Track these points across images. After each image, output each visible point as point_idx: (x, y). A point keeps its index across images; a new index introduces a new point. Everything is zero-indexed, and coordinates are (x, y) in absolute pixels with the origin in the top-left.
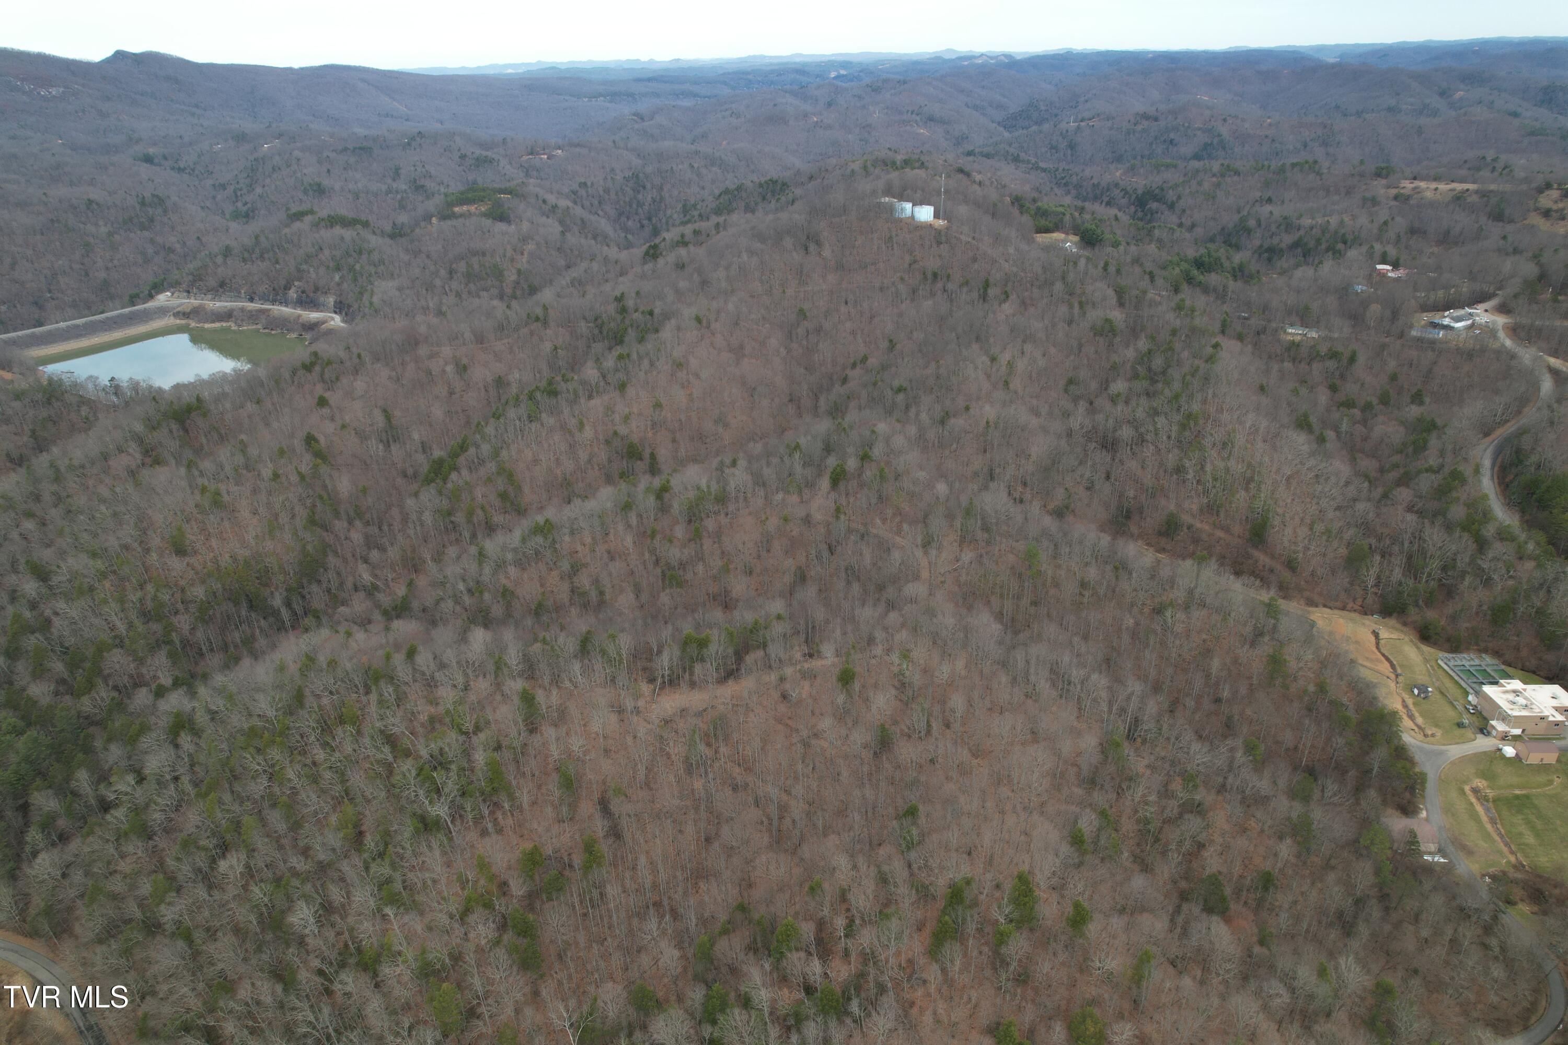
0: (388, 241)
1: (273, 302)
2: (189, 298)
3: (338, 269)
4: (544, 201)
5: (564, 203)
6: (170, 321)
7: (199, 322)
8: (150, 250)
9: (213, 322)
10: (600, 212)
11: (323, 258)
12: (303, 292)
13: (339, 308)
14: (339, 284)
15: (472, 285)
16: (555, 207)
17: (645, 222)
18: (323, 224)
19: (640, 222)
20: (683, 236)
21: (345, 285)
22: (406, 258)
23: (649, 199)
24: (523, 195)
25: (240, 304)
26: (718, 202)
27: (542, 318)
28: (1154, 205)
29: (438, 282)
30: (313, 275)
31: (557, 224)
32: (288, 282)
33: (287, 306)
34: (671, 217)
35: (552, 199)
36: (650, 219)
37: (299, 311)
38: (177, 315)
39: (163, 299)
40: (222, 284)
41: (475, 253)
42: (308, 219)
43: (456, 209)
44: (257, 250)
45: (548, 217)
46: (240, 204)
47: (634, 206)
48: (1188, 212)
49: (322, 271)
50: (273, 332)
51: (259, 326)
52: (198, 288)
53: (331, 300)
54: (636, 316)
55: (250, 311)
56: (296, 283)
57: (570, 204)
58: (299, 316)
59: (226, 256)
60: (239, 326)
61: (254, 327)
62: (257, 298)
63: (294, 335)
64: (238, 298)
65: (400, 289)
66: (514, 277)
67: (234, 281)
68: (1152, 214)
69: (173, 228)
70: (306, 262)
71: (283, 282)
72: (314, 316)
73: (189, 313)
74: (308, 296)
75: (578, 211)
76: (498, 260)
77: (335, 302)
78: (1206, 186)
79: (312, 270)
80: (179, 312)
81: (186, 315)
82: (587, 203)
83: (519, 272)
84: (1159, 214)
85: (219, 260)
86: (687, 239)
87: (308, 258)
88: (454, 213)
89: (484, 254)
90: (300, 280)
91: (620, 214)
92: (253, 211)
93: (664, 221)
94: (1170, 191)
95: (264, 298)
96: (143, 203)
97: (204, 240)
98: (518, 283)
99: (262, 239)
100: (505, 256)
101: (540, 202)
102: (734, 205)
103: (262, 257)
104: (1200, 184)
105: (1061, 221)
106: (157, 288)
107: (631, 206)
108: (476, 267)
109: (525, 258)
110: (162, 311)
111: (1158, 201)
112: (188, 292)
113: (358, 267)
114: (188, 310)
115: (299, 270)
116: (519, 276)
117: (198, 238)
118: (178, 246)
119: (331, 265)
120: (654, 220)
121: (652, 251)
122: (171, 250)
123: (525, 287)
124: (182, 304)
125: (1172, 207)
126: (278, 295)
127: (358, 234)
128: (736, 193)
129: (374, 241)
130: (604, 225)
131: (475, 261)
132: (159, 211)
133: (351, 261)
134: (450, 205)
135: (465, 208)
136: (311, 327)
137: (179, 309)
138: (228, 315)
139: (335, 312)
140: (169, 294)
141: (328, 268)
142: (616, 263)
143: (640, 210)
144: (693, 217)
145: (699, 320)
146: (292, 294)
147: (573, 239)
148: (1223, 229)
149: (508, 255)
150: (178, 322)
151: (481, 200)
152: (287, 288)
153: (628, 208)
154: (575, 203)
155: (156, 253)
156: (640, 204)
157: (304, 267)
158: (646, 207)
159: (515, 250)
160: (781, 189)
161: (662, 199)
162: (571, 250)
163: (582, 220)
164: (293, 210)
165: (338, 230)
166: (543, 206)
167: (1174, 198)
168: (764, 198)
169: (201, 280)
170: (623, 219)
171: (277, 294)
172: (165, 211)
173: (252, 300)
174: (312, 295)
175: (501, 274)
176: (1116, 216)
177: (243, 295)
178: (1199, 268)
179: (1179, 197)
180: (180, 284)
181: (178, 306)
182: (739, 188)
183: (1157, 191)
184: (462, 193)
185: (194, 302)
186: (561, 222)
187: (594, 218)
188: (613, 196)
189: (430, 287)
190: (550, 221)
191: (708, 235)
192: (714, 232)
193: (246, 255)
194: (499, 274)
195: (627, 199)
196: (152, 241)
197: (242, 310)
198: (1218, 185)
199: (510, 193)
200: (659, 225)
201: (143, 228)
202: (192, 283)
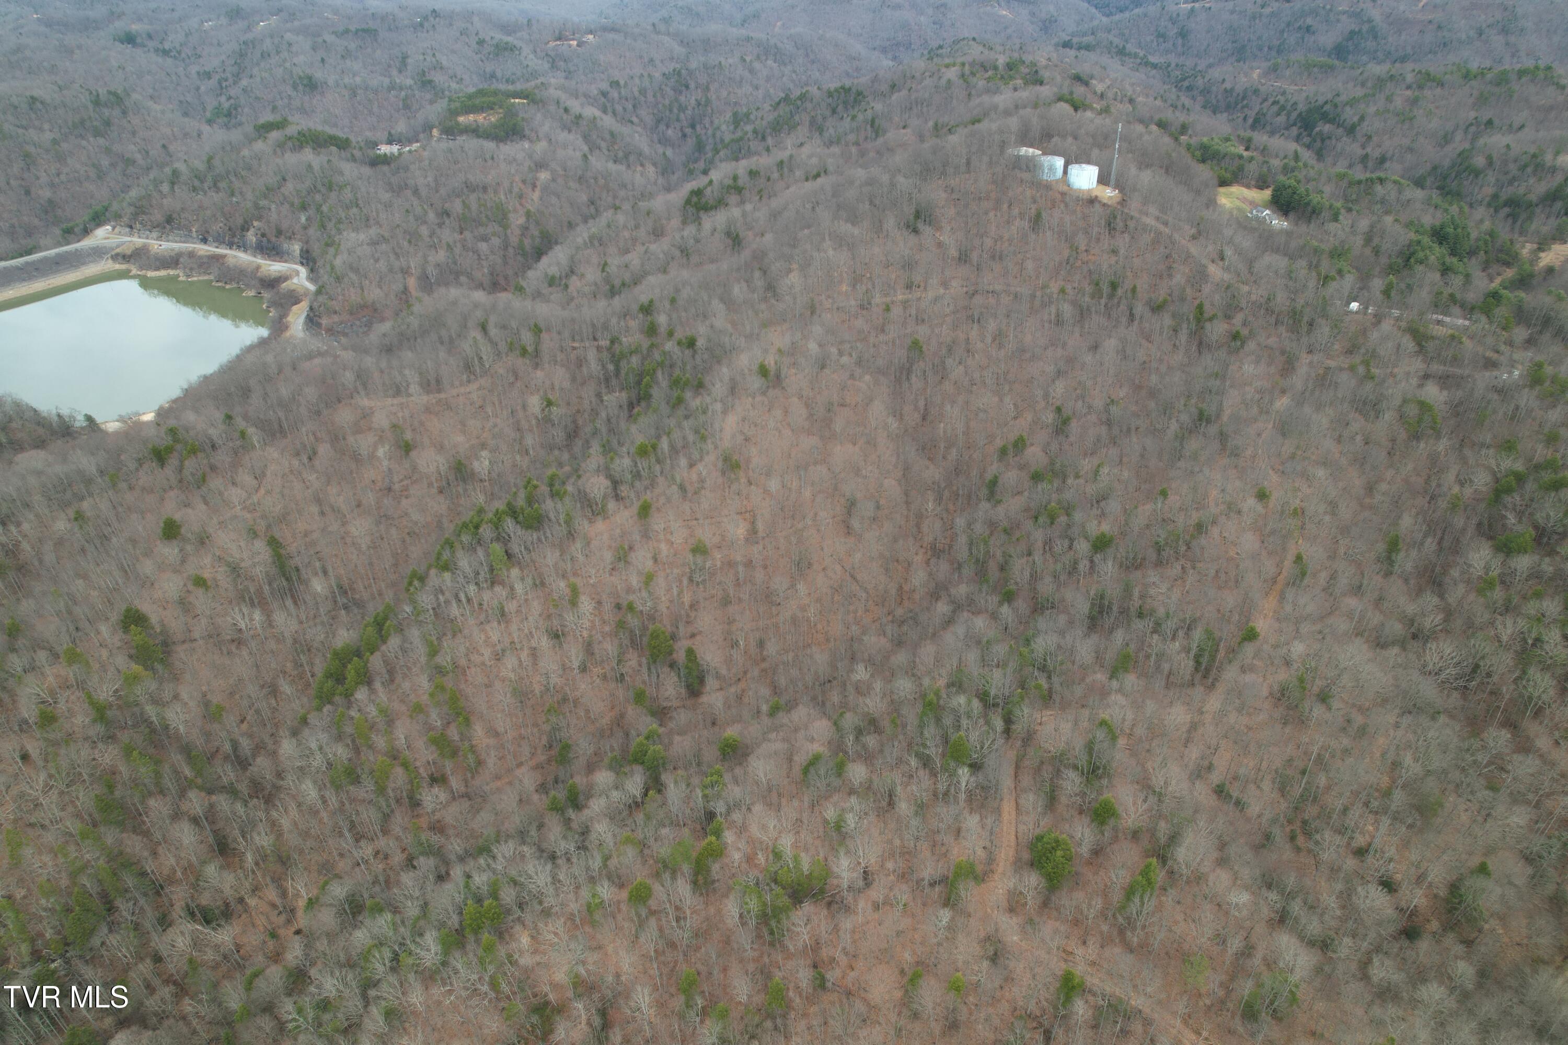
0: (366, 170)
1: (230, 245)
2: (131, 235)
3: (304, 208)
4: (566, 110)
5: (590, 111)
6: (108, 265)
7: (141, 268)
8: (105, 162)
9: (157, 269)
10: (635, 119)
11: (287, 193)
12: (263, 235)
13: (307, 259)
14: (305, 228)
15: (467, 234)
16: (579, 117)
17: (688, 131)
18: (290, 144)
19: (681, 130)
20: (735, 178)
21: (311, 231)
22: (386, 196)
23: (693, 102)
24: (541, 101)
25: (190, 246)
26: (776, 114)
27: (530, 349)
28: (1327, 128)
29: (424, 231)
30: (274, 216)
31: (580, 142)
32: (246, 222)
33: (245, 251)
34: (718, 128)
35: (575, 106)
36: (693, 126)
37: (259, 260)
38: (115, 258)
39: (102, 235)
40: (169, 220)
41: (471, 187)
42: (275, 135)
43: (461, 119)
44: (209, 178)
45: (570, 131)
46: (223, 99)
47: (675, 111)
48: (1375, 139)
49: (285, 208)
50: (228, 287)
51: (212, 277)
52: (141, 223)
53: (296, 248)
54: (669, 346)
55: (201, 257)
56: (256, 224)
57: (598, 113)
58: (258, 267)
59: (173, 184)
60: (188, 276)
61: (206, 278)
62: (210, 239)
63: (252, 293)
64: (188, 238)
65: (374, 243)
66: (521, 220)
67: (183, 216)
68: (1323, 141)
69: (134, 133)
70: (265, 197)
71: (240, 221)
72: (275, 267)
73: (130, 256)
74: (269, 241)
75: (608, 121)
76: (503, 197)
77: (301, 250)
78: (1398, 103)
79: (273, 206)
80: (117, 255)
81: (125, 258)
82: (619, 108)
83: (528, 214)
84: (1334, 141)
85: (165, 188)
86: (740, 183)
87: (269, 191)
88: (458, 124)
89: (485, 189)
90: (260, 218)
91: (659, 121)
92: (236, 109)
93: (710, 132)
94: (1348, 109)
95: (219, 241)
96: (97, 103)
97: (171, 148)
98: (527, 228)
99: (216, 162)
100: (511, 192)
101: (562, 111)
102: (797, 118)
103: (215, 186)
104: (1389, 99)
105: (1241, 169)
106: (98, 219)
107: (671, 111)
108: (474, 207)
109: (536, 195)
110: (98, 253)
111: (1332, 121)
112: (131, 227)
113: (325, 208)
114: (129, 252)
115: (257, 206)
116: (528, 219)
117: (164, 146)
118: (138, 157)
119: (296, 201)
120: (698, 127)
121: (695, 199)
122: (130, 162)
123: (536, 233)
124: (123, 243)
125: (1351, 130)
126: (234, 238)
127: (329, 161)
128: (799, 103)
129: (349, 170)
130: (640, 140)
131: (473, 198)
132: (116, 112)
133: (318, 197)
134: (454, 113)
135: (471, 117)
136: (272, 283)
137: (118, 250)
138: (173, 261)
139: (302, 264)
140: (109, 227)
141: (292, 205)
142: (648, 214)
143: (682, 116)
144: (746, 133)
145: (763, 371)
146: (251, 237)
147: (598, 163)
148: (1435, 168)
149: (516, 190)
150: (118, 266)
151: (491, 107)
152: (245, 228)
153: (667, 113)
154: (605, 111)
155: (113, 165)
156: (682, 109)
157: (263, 203)
158: (689, 112)
159: (524, 182)
160: (855, 101)
161: (708, 102)
162: (596, 179)
163: (612, 134)
164: (262, 121)
165: (308, 155)
166: (565, 117)
167: (1356, 119)
168: (834, 111)
169: (144, 213)
170: (662, 127)
171: (234, 236)
172: (124, 113)
173: (205, 241)
174: (273, 239)
175: (505, 216)
176: (1296, 152)
177: (194, 235)
178: (1441, 243)
179: (1362, 119)
180: (120, 217)
181: (118, 246)
182: (803, 97)
183: (1327, 108)
184: (470, 97)
185: (137, 241)
186: (586, 138)
187: (625, 130)
188: (650, 98)
189: (413, 237)
190: (571, 137)
191: (769, 179)
192: (776, 175)
193: (197, 183)
194: (501, 216)
195: (667, 102)
196: (108, 151)
197: (191, 255)
198: (1414, 102)
199: (526, 97)
200: (704, 138)
201: (97, 133)
202: (135, 216)
